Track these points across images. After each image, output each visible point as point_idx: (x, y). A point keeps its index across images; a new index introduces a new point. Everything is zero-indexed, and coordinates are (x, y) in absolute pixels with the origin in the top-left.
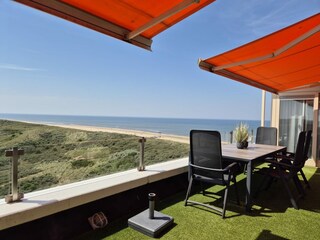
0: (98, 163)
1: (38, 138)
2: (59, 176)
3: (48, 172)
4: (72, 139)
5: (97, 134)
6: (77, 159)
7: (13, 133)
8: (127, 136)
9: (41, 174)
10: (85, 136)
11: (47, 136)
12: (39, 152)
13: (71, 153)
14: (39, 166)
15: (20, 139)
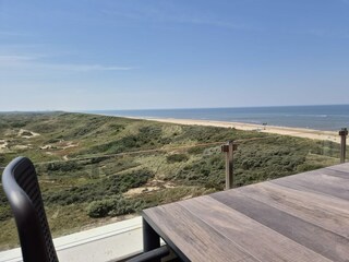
0: (193, 158)
1: (138, 132)
2: (155, 170)
3: (146, 165)
4: (167, 133)
5: (191, 127)
6: (172, 153)
7: (117, 128)
8: (223, 129)
9: (139, 167)
10: (180, 130)
11: (145, 130)
12: (138, 146)
13: (166, 148)
14: (138, 160)
15: (123, 134)
